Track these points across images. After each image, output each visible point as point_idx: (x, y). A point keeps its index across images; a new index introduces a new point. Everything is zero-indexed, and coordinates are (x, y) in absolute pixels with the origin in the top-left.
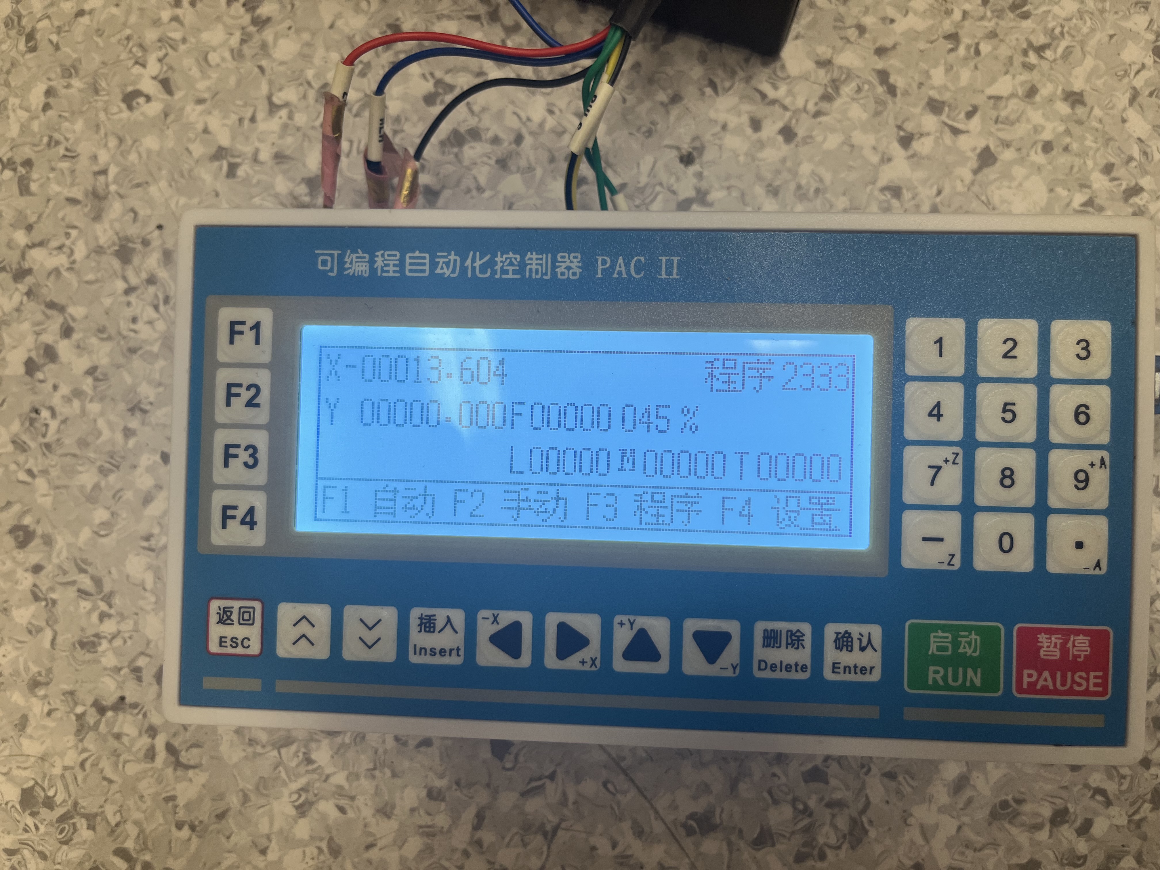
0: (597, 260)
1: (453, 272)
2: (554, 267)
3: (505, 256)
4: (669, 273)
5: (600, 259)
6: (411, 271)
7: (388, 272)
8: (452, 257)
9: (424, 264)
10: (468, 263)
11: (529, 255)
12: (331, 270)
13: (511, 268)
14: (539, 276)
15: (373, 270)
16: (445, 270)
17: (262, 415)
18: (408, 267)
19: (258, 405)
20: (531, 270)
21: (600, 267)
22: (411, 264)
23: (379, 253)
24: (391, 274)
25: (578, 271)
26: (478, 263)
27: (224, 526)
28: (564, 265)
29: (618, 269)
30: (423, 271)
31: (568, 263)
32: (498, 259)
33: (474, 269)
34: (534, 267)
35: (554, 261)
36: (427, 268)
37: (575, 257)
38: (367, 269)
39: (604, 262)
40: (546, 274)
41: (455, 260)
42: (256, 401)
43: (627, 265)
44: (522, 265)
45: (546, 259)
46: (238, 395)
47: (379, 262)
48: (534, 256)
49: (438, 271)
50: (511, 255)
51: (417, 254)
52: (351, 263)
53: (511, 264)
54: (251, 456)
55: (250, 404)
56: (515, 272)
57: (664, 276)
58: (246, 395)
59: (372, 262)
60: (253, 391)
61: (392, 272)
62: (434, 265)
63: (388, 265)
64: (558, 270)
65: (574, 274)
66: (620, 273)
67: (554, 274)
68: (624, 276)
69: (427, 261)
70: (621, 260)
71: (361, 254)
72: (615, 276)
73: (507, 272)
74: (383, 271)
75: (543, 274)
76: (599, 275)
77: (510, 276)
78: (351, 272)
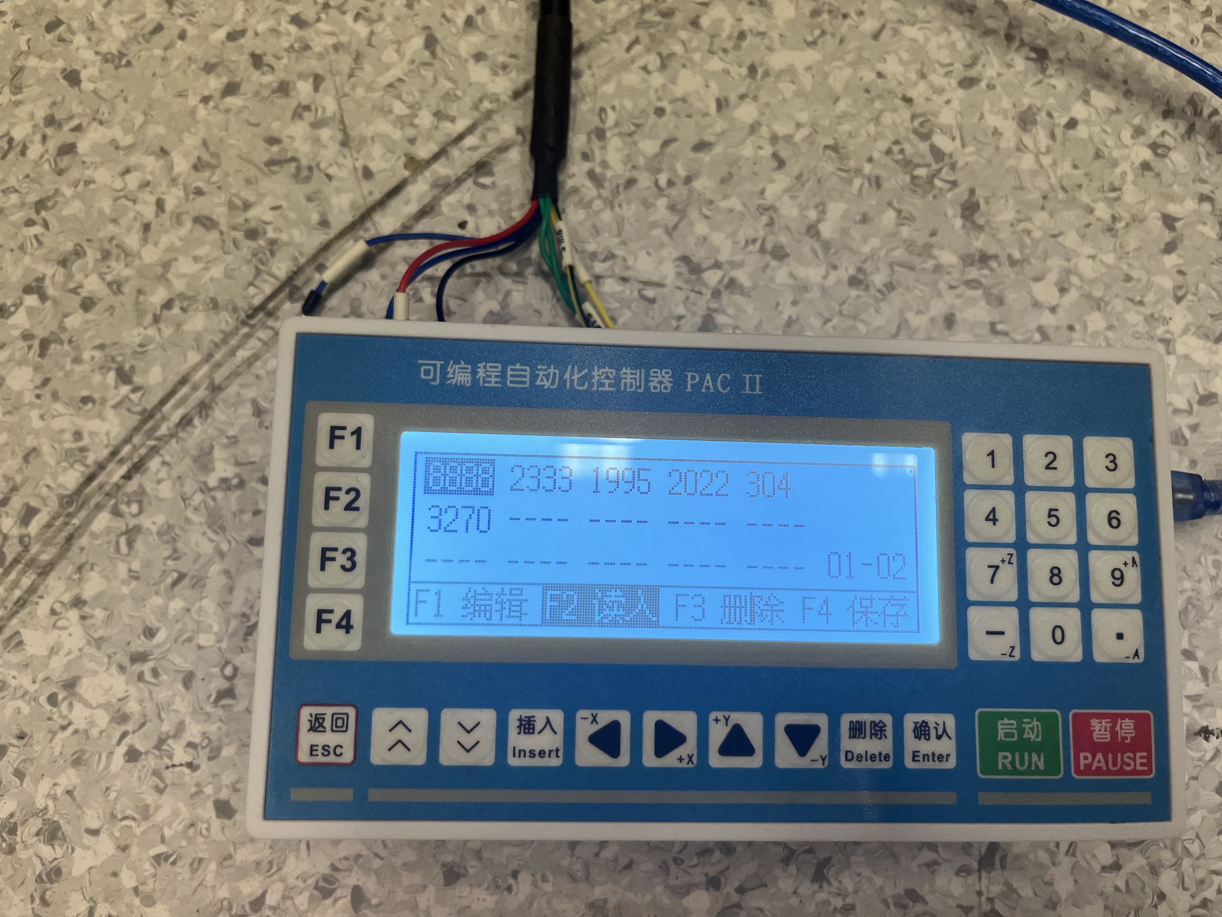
0: (686, 376)
1: (553, 383)
2: (647, 381)
3: (602, 370)
4: (752, 389)
5: (689, 375)
6: (512, 382)
7: (490, 382)
8: (552, 371)
9: (525, 376)
10: (567, 376)
11: (624, 370)
12: (434, 379)
13: (607, 382)
14: (633, 389)
15: (475, 381)
16: (545, 382)
17: (362, 519)
18: (509, 379)
19: (357, 509)
20: (625, 384)
21: (690, 382)
22: (512, 376)
23: (481, 365)
24: (493, 385)
25: (670, 385)
26: (576, 377)
27: (319, 630)
28: (657, 380)
29: (706, 384)
30: (525, 383)
31: (660, 379)
32: (595, 373)
33: (572, 381)
34: (629, 381)
35: (647, 376)
36: (527, 380)
37: (667, 373)
38: (470, 379)
39: (693, 378)
40: (640, 387)
41: (555, 374)
42: (354, 505)
43: (714, 381)
44: (618, 379)
45: (639, 374)
46: (337, 499)
47: (481, 373)
48: (628, 371)
49: (538, 383)
50: (607, 369)
51: (518, 366)
52: (454, 373)
53: (608, 378)
54: (348, 559)
55: (349, 507)
56: (610, 385)
57: (747, 391)
58: (346, 499)
59: (474, 373)
60: (353, 495)
61: (493, 382)
62: (534, 377)
63: (490, 376)
64: (652, 385)
65: (666, 388)
66: (708, 388)
67: (647, 388)
68: (712, 390)
69: (528, 374)
70: (708, 377)
71: (463, 365)
72: (704, 390)
73: (602, 385)
74: (484, 382)
75: (637, 388)
76: (689, 389)
77: (606, 388)
78: (454, 382)
